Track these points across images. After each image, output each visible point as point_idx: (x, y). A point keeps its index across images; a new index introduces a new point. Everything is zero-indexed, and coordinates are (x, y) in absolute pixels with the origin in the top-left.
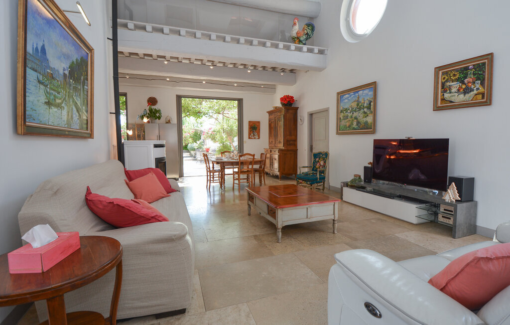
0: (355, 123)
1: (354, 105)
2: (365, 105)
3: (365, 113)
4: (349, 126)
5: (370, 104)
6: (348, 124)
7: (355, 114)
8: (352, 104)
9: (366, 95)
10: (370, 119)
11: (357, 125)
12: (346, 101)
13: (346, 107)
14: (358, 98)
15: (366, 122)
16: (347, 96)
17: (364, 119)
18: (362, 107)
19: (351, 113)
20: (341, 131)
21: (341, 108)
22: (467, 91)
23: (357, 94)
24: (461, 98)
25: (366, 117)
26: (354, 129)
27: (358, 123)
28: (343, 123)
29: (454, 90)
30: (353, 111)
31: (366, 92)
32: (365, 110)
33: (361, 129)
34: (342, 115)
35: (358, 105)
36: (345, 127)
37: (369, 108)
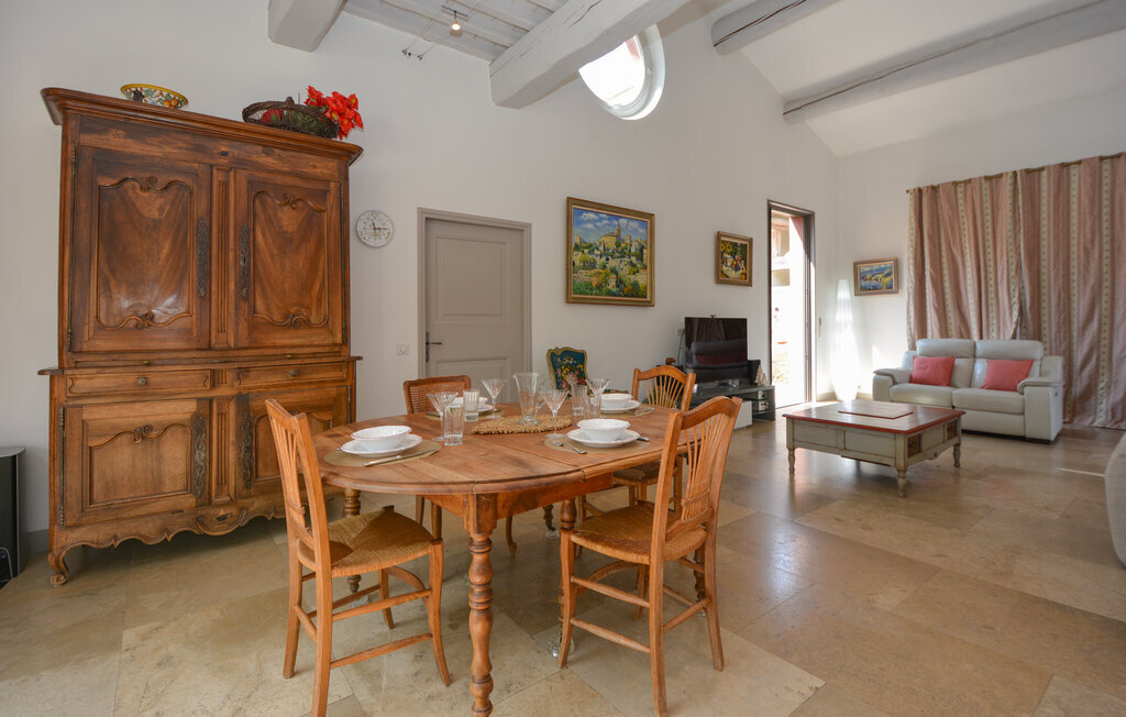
0: (612, 283)
1: (611, 242)
2: (633, 250)
3: (633, 265)
4: (599, 287)
5: (641, 251)
6: (595, 281)
7: (613, 263)
8: (607, 240)
9: (632, 232)
10: (641, 279)
11: (617, 286)
12: (590, 226)
13: (591, 239)
14: (619, 230)
15: (635, 285)
16: (592, 216)
17: (632, 277)
18: (627, 252)
19: (604, 259)
20: (578, 294)
21: (576, 240)
22: (737, 268)
23: (615, 222)
24: (733, 274)
25: (634, 273)
26: (610, 293)
27: (620, 282)
28: (583, 276)
29: (729, 264)
30: (606, 254)
31: (634, 225)
32: (633, 259)
33: (626, 296)
34: (577, 257)
35: (618, 245)
36: (588, 286)
37: (640, 257)
